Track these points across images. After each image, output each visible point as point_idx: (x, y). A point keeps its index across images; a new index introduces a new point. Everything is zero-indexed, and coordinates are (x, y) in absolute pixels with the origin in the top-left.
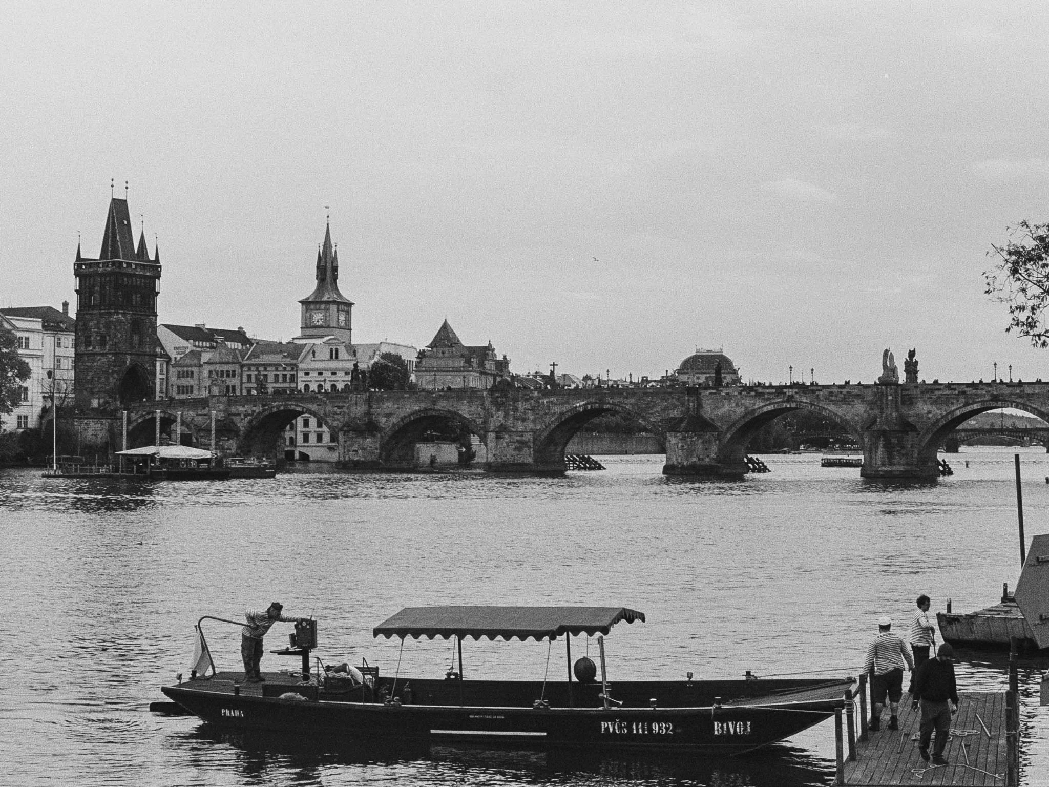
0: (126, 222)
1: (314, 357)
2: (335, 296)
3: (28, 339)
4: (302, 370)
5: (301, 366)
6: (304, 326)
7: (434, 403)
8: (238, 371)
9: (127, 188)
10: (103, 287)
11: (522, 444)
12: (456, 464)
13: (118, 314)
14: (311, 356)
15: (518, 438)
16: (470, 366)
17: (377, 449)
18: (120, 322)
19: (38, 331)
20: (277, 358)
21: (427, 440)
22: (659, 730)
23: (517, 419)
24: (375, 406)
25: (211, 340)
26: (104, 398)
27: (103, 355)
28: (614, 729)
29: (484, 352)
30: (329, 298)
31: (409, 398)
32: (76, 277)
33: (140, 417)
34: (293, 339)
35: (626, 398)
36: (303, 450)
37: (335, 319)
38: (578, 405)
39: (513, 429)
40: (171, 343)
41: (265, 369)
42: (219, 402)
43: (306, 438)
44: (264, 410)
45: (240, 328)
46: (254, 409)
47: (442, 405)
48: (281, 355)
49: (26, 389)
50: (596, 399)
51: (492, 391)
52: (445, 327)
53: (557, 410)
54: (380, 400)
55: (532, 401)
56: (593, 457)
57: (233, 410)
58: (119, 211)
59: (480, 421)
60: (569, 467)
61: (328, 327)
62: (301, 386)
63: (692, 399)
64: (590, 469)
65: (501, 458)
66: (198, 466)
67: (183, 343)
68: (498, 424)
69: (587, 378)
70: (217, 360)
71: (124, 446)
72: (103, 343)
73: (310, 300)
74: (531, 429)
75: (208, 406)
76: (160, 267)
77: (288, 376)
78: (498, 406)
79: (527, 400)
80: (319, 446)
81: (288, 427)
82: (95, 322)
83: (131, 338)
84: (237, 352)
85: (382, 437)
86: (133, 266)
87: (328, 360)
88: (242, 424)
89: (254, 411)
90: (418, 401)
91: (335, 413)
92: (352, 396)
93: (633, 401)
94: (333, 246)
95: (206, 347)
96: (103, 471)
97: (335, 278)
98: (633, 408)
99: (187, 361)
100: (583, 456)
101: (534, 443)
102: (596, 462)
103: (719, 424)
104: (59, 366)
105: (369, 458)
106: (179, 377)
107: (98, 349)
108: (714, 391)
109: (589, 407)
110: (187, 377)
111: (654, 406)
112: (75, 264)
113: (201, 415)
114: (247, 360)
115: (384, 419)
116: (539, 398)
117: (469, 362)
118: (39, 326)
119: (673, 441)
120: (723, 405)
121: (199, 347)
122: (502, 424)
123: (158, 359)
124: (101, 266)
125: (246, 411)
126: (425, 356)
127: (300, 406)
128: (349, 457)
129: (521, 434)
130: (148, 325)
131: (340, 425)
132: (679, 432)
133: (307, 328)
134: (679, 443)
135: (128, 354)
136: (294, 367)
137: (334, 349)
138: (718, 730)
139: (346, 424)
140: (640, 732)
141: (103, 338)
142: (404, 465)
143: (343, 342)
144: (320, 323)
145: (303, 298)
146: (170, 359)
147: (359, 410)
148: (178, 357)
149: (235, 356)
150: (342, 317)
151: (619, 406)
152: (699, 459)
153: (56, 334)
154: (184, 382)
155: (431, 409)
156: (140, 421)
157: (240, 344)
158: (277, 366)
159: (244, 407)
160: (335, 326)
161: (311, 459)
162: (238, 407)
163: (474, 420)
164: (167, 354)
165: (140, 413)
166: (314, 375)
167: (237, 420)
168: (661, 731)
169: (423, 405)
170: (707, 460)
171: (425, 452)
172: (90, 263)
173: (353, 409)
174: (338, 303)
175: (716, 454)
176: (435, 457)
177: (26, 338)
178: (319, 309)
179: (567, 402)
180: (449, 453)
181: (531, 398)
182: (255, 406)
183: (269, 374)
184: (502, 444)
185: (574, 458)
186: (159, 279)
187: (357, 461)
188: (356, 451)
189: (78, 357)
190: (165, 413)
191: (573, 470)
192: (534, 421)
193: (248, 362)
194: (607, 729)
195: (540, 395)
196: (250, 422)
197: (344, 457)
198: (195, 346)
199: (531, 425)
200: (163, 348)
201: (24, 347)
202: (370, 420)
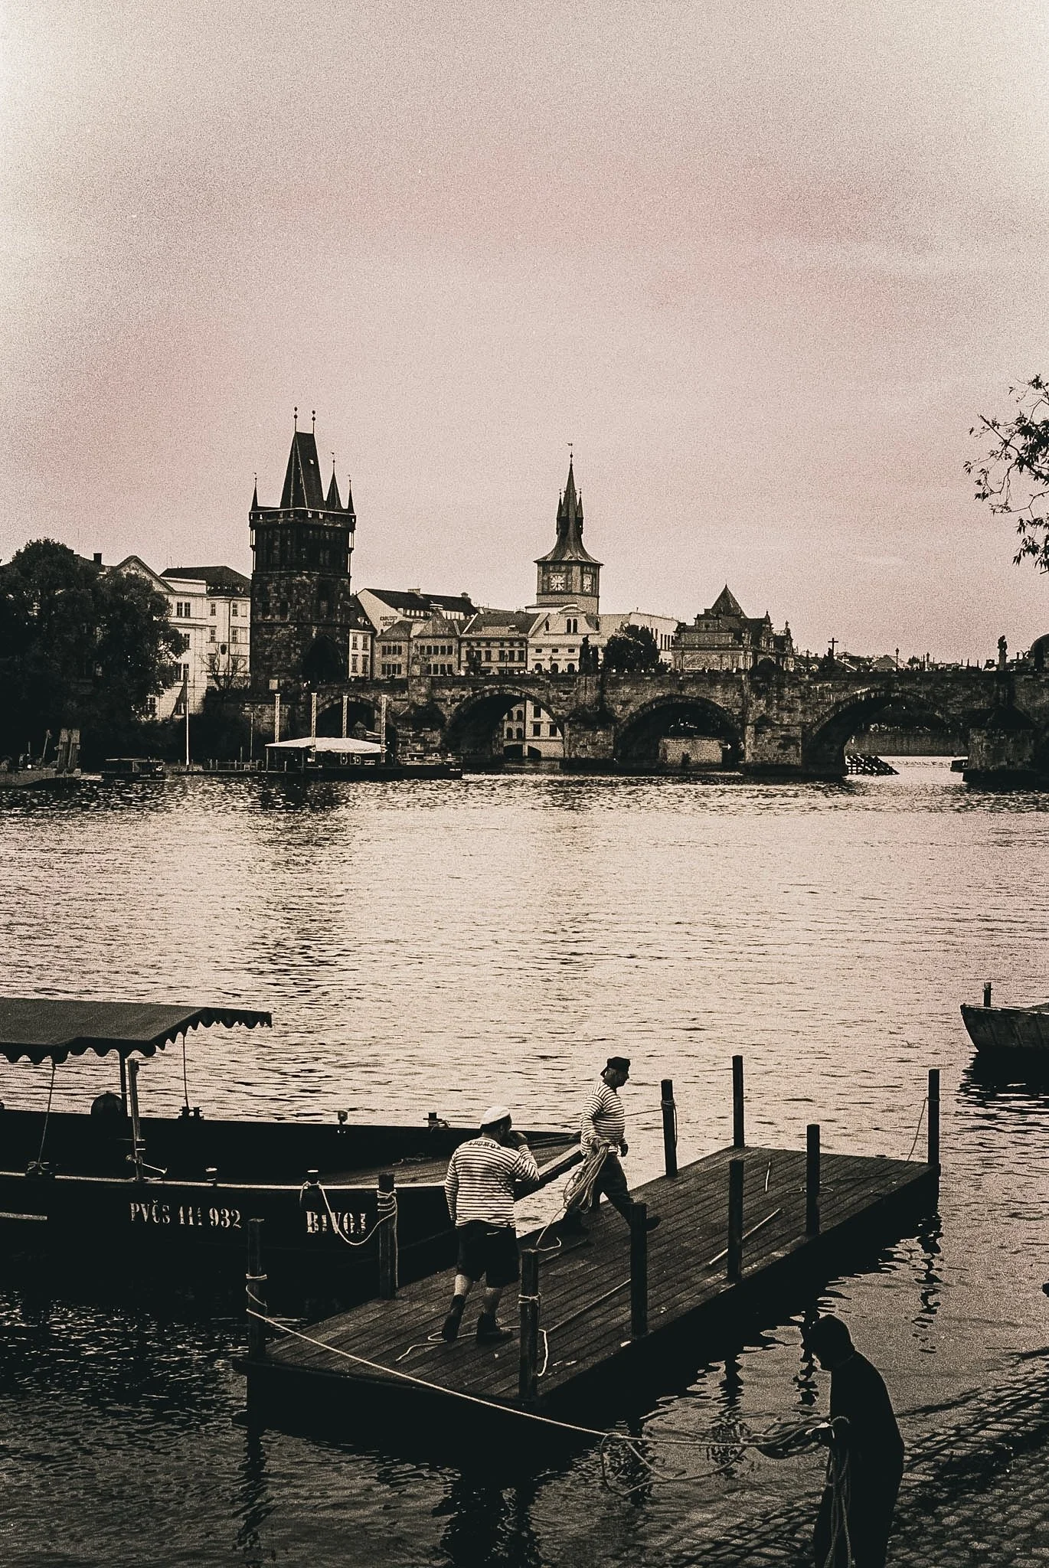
0: (312, 462)
1: (547, 629)
2: (579, 555)
3: (189, 604)
4: (533, 646)
5: (532, 641)
6: (540, 592)
7: (681, 688)
8: (455, 647)
9: (314, 419)
10: (283, 542)
11: (787, 742)
12: (718, 764)
13: (302, 575)
14: (544, 628)
15: (783, 733)
16: (741, 642)
17: (610, 744)
18: (303, 584)
19: (201, 596)
20: (504, 632)
21: (677, 734)
22: (220, 1222)
23: (783, 709)
24: (609, 691)
25: (427, 608)
26: (284, 678)
27: (285, 625)
28: (150, 1216)
29: (761, 626)
30: (571, 557)
31: (650, 681)
32: (252, 530)
33: (327, 702)
34: (526, 608)
35: (919, 684)
36: (534, 745)
37: (579, 584)
38: (859, 692)
39: (777, 722)
40: (378, 612)
41: (488, 645)
42: (421, 685)
43: (537, 730)
44: (475, 695)
45: (464, 594)
46: (463, 693)
47: (691, 691)
48: (508, 628)
49: (186, 666)
50: (882, 685)
51: (751, 673)
52: (725, 595)
53: (832, 698)
54: (616, 684)
55: (802, 687)
56: (882, 758)
57: (438, 694)
58: (304, 447)
59: (737, 712)
60: (852, 770)
61: (570, 593)
62: (531, 666)
63: (1003, 686)
64: (879, 773)
65: (761, 758)
66: (363, 763)
67: (390, 612)
68: (758, 715)
69: (913, 661)
70: (431, 632)
71: (277, 738)
72: (283, 612)
73: (548, 560)
74: (800, 722)
75: (408, 690)
76: (355, 517)
77: (516, 653)
78: (759, 693)
79: (795, 685)
80: (553, 741)
81: (505, 717)
82: (274, 584)
83: (318, 605)
84: (455, 622)
85: (616, 731)
86: (321, 516)
87: (565, 634)
88: (448, 712)
89: (462, 696)
90: (661, 685)
91: (560, 700)
92: (583, 680)
93: (928, 688)
94: (578, 492)
95: (420, 617)
96: (247, 766)
97: (580, 531)
98: (928, 697)
99: (395, 634)
100: (870, 757)
101: (803, 739)
102: (886, 765)
103: (1037, 719)
104: (235, 639)
105: (601, 756)
106: (384, 653)
107: (277, 617)
108: (1031, 677)
109: (873, 695)
110: (394, 653)
111: (954, 695)
112: (250, 514)
113: (399, 700)
114: (467, 633)
115: (619, 708)
116: (810, 683)
117: (738, 637)
118: (203, 589)
119: (977, 740)
120: (1043, 694)
121: (410, 617)
122: (763, 716)
123: (351, 631)
124: (281, 515)
125: (453, 696)
126: (684, 630)
127: (518, 690)
128: (575, 754)
129: (788, 726)
130: (339, 588)
131: (566, 714)
132: (983, 728)
133: (544, 593)
134: (983, 742)
135: (315, 625)
136: (523, 642)
137: (572, 619)
138: (313, 1225)
139: (573, 714)
140: (191, 1223)
141: (284, 603)
142: (646, 764)
143: (583, 612)
144: (560, 588)
145: (539, 557)
146: (375, 631)
147: (588, 696)
148: (386, 629)
149: (452, 629)
150: (587, 582)
151: (911, 694)
152: (1009, 763)
153: (231, 600)
154: (391, 659)
155: (677, 696)
156: (327, 706)
157: (462, 614)
158: (502, 640)
159: (450, 690)
160: (579, 592)
161: (543, 755)
162: (444, 691)
163: (730, 710)
164: (372, 625)
165: (327, 697)
166: (547, 652)
167: (442, 706)
168: (222, 1223)
169: (667, 691)
170: (1019, 764)
171: (675, 749)
172: (271, 513)
173: (582, 694)
174: (582, 564)
175: (1030, 757)
176: (688, 754)
177: (186, 604)
178: (559, 572)
179: (845, 689)
180: (710, 750)
181: (801, 683)
182: (463, 690)
183: (493, 650)
184: (763, 741)
185: (858, 759)
186: (353, 532)
187: (586, 758)
188: (585, 747)
189: (255, 627)
190: (357, 697)
191: (857, 774)
192: (804, 712)
193: (468, 636)
194: (140, 1214)
195: (812, 679)
196: (458, 709)
197: (570, 754)
198: (405, 615)
199: (799, 717)
200: (367, 618)
201: (183, 615)
202: (603, 707)
